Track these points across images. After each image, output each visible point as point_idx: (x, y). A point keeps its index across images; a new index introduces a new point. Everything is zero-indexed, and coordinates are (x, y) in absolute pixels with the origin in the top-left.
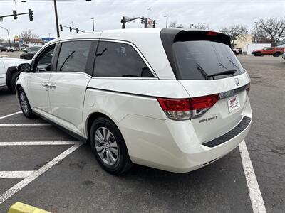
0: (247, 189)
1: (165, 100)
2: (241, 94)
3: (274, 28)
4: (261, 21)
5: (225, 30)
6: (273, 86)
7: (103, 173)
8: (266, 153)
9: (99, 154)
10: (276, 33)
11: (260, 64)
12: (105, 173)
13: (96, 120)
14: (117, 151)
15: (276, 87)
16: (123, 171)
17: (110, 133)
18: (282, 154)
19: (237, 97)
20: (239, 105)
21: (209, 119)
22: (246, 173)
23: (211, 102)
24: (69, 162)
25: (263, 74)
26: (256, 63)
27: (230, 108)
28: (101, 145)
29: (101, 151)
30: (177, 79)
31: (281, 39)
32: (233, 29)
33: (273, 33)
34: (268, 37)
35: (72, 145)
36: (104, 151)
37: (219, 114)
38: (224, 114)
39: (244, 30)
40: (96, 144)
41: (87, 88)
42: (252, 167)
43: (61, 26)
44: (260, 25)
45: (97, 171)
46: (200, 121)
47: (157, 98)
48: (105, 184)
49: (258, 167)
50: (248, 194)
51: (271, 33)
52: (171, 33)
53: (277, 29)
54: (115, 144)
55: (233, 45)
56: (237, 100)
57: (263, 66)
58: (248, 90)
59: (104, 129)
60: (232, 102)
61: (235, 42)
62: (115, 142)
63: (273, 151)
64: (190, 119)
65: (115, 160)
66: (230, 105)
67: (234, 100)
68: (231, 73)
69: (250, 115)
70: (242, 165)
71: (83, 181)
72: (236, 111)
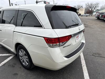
0: (83, 73)
1: (47, 38)
2: (81, 34)
3: (92, 6)
4: (88, 3)
5: (75, 7)
6: (92, 28)
7: (23, 69)
8: (90, 56)
9: (21, 61)
10: (93, 8)
11: (88, 19)
12: (24, 69)
13: (19, 46)
14: (28, 60)
15: (93, 28)
16: (31, 68)
17: (24, 52)
18: (96, 56)
19: (79, 35)
20: (80, 38)
21: (67, 46)
22: (83, 66)
23: (68, 38)
24: (8, 64)
25: (89, 23)
26: (86, 19)
27: (76, 40)
28: (22, 57)
29: (22, 59)
30: (53, 29)
31: (95, 10)
32: (78, 6)
33: (92, 8)
34: (90, 10)
35: (11, 56)
36: (23, 59)
37: (72, 43)
38: (73, 43)
39: (82, 7)
40: (20, 56)
41: (14, 31)
42: (85, 63)
43: (12, 4)
44: (87, 5)
45: (20, 68)
46: (63, 47)
47: (44, 37)
48: (23, 74)
49: (87, 63)
50: (83, 75)
51: (91, 8)
52: (50, 6)
53: (93, 7)
54: (27, 57)
55: (78, 12)
56: (79, 36)
57: (89, 20)
58: (84, 32)
59: (22, 50)
60: (77, 38)
61: (79, 11)
62: (27, 56)
63: (93, 55)
64: (59, 47)
65: (27, 64)
66: (76, 39)
67: (78, 36)
68: (77, 25)
69: (84, 42)
70: (81, 62)
71: (14, 73)
72: (79, 41)
